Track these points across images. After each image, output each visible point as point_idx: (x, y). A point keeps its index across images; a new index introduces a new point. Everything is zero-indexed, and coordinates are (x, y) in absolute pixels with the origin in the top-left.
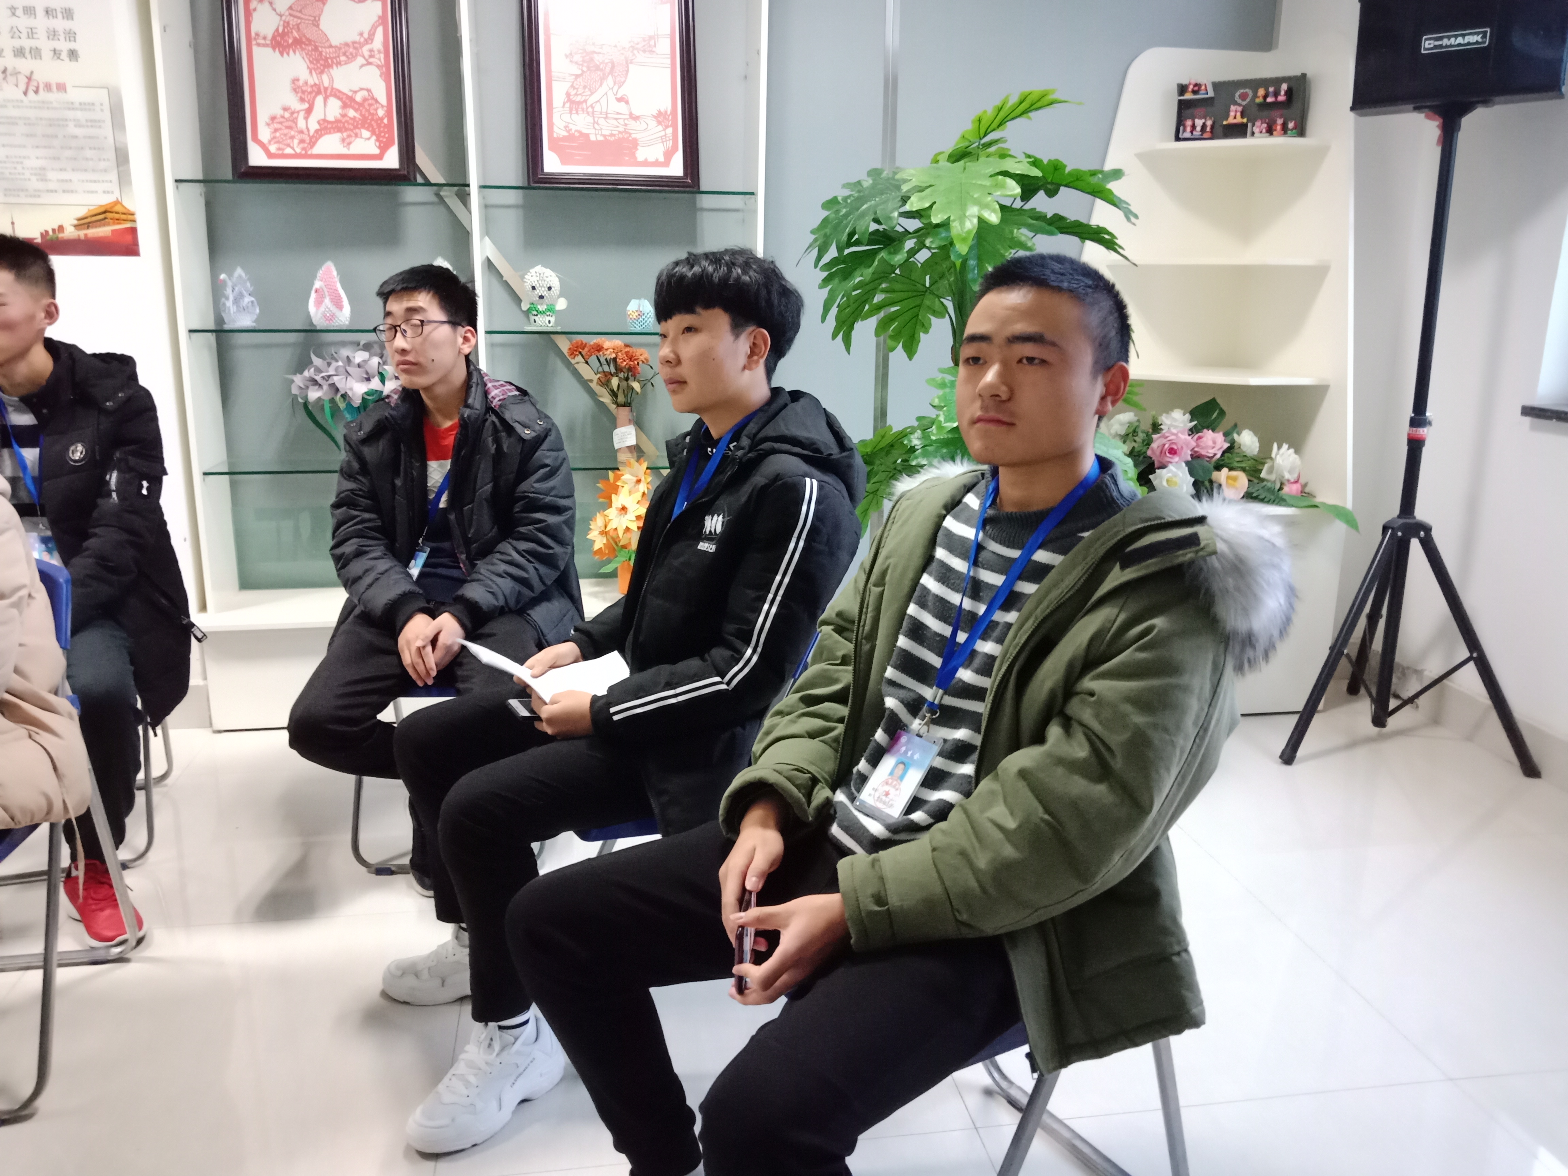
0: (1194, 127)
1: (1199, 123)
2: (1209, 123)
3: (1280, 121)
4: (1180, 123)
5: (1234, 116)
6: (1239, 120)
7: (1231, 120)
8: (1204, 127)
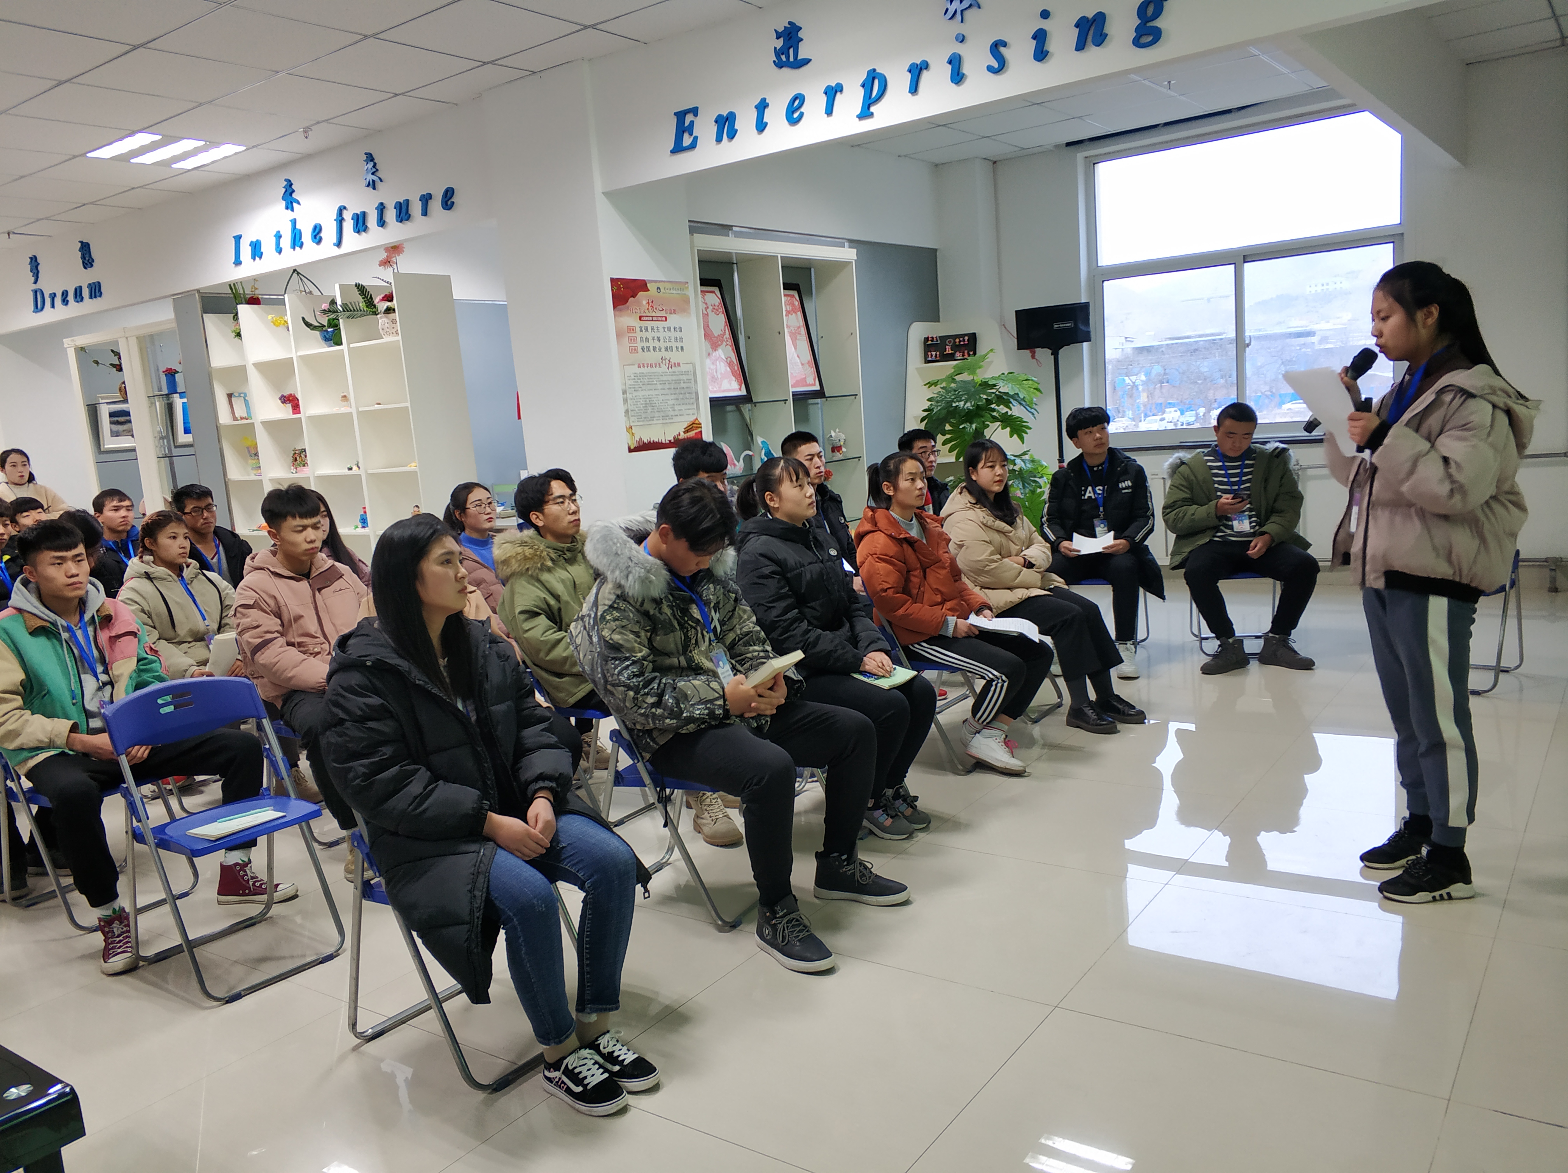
0: (932, 355)
1: (934, 353)
2: (938, 353)
3: (966, 352)
4: (926, 356)
5: (949, 351)
6: (950, 352)
7: (947, 352)
8: (936, 355)
